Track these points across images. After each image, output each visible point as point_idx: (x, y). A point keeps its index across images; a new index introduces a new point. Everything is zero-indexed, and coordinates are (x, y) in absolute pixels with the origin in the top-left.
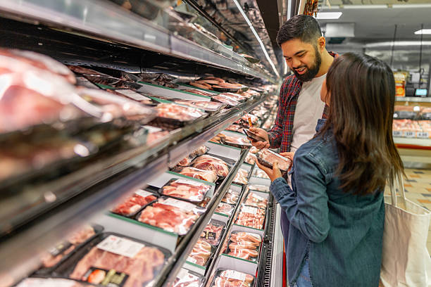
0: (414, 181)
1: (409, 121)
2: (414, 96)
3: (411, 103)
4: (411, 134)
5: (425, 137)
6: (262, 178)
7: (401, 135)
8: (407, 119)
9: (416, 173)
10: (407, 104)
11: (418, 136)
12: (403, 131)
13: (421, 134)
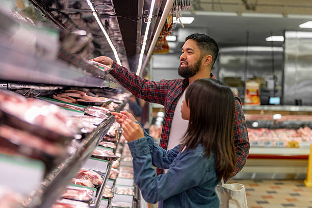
0: (275, 192)
1: (266, 130)
2: (268, 104)
3: (266, 112)
4: (269, 143)
5: (281, 146)
6: (123, 194)
7: (260, 144)
8: (265, 128)
9: (276, 184)
10: (262, 112)
11: (275, 145)
12: (261, 141)
13: (279, 143)
